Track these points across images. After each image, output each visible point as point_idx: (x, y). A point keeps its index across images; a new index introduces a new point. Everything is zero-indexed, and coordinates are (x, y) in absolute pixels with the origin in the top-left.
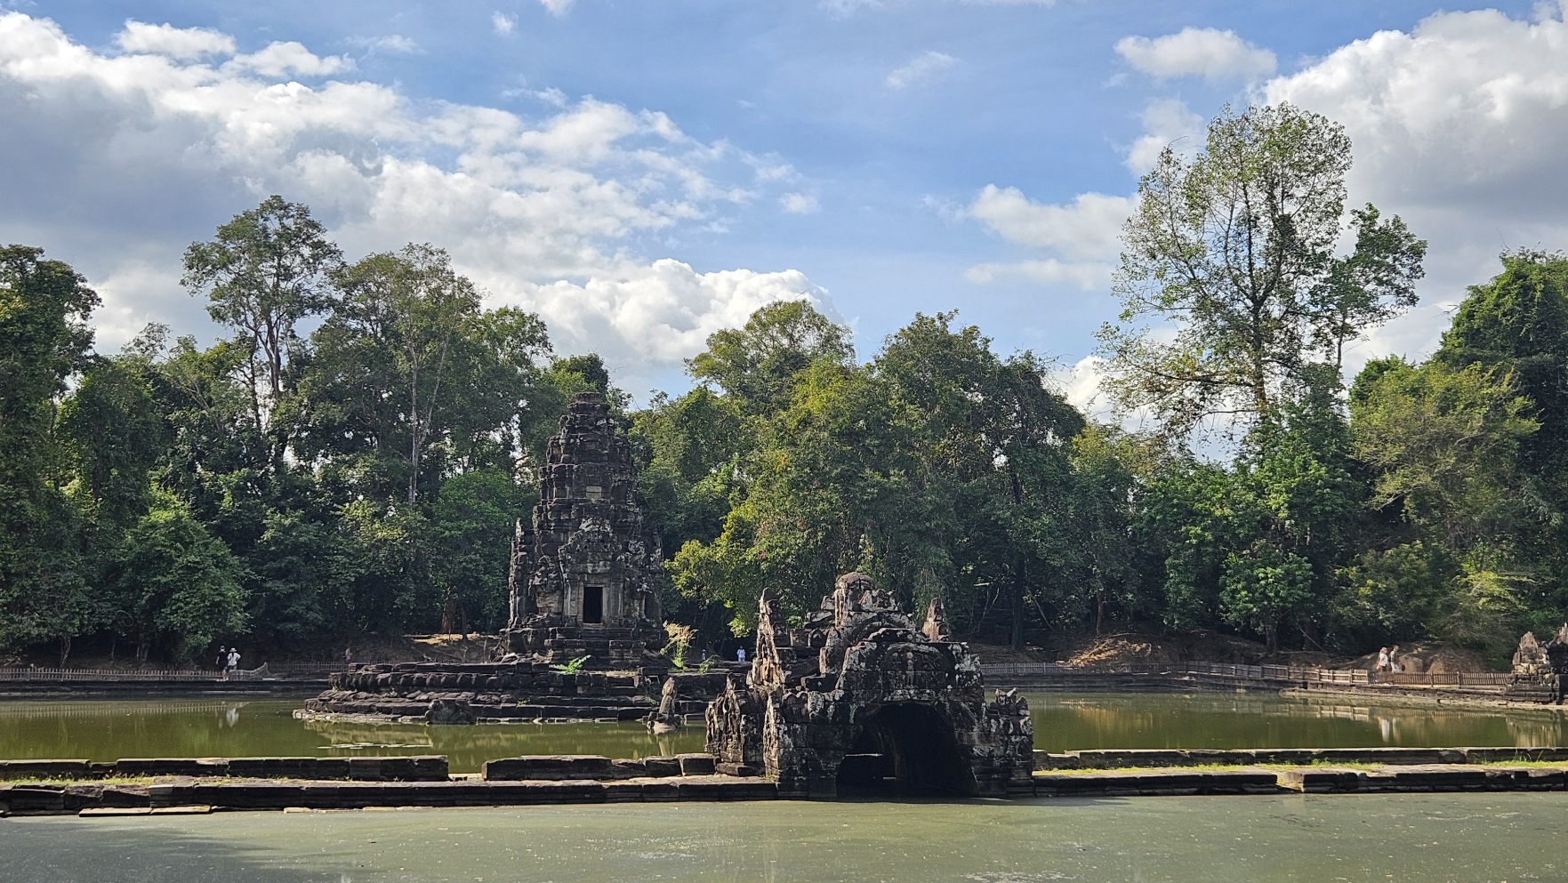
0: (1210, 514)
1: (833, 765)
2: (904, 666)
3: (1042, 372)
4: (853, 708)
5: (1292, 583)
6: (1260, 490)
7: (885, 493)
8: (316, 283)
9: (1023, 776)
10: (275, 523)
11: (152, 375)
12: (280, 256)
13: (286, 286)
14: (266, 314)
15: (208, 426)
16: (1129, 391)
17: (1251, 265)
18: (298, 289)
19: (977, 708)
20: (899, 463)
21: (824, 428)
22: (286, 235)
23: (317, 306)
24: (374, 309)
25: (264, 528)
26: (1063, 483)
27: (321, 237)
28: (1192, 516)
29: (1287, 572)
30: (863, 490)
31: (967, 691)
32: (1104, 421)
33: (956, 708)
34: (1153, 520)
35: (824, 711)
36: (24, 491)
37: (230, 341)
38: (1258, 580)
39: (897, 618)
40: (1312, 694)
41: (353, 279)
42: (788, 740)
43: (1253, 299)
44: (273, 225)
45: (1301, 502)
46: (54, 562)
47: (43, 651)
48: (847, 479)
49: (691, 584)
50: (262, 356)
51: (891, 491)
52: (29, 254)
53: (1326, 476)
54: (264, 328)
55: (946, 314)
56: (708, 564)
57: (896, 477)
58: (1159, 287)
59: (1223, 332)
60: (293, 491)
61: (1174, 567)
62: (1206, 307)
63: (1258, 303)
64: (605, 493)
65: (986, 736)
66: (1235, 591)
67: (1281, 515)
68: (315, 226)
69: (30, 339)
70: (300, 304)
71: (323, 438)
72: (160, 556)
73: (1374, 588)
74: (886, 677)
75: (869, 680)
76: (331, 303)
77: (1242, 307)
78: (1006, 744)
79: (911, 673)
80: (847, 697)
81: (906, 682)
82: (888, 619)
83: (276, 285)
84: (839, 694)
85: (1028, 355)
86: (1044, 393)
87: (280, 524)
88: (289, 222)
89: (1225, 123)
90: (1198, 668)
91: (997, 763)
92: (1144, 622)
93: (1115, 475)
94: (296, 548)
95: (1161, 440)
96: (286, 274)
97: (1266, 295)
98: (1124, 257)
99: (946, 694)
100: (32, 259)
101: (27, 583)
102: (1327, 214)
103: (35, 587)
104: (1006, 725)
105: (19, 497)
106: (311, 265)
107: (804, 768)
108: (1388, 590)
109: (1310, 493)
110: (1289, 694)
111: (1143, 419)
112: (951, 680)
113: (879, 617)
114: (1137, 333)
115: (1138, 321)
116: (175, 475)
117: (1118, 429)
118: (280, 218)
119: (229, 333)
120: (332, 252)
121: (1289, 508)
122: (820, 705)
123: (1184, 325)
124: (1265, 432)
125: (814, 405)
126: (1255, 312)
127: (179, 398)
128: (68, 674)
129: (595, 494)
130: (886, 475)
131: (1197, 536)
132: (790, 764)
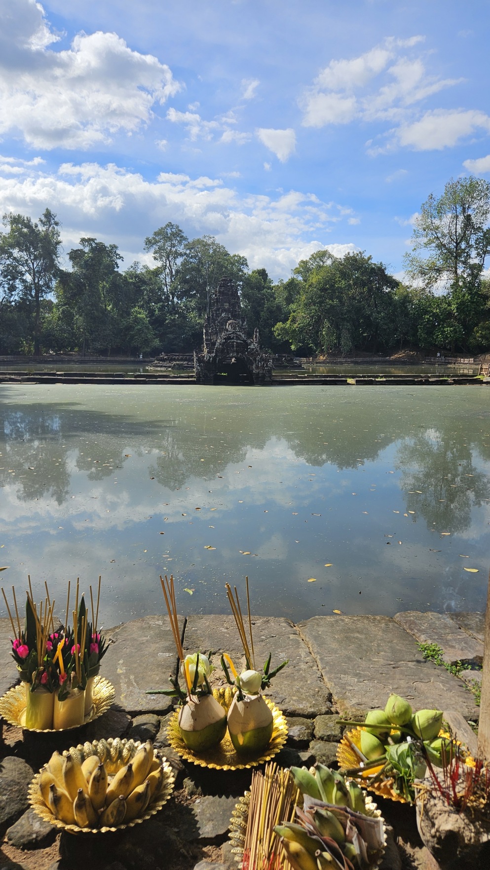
0: (432, 311)
1: (212, 375)
2: (233, 347)
3: (385, 269)
4: (218, 359)
5: (456, 333)
6: (449, 304)
7: (332, 307)
8: (181, 249)
9: (269, 379)
10: (169, 318)
11: (137, 276)
12: (172, 240)
13: (174, 249)
14: (168, 258)
15: (152, 291)
16: (414, 274)
17: (456, 232)
18: (176, 250)
19: (255, 359)
20: (337, 298)
21: (315, 287)
22: (173, 234)
23: (181, 255)
24: (197, 256)
25: (166, 320)
26: (389, 303)
27: (183, 234)
28: (426, 312)
29: (455, 329)
30: (326, 306)
31: (252, 354)
32: (407, 284)
33: (248, 359)
34: (415, 314)
35: (209, 360)
36: (94, 308)
37: (159, 266)
38: (445, 332)
39: (238, 333)
40: (456, 366)
41: (190, 247)
42: (199, 368)
43: (456, 243)
44: (169, 231)
45: (461, 307)
46: (104, 328)
47: (103, 352)
48: (321, 303)
49: (279, 335)
50: (167, 270)
51: (334, 306)
52: (93, 240)
53: (469, 299)
54: (168, 262)
55: (362, 252)
56: (283, 329)
57: (336, 302)
58: (425, 240)
59: (445, 254)
60: (174, 309)
61: (420, 328)
62: (441, 246)
63: (457, 244)
64: (229, 305)
65: (257, 367)
66: (438, 335)
67: (454, 311)
68: (181, 231)
69: (94, 265)
70: (177, 255)
71: (185, 294)
72: (131, 327)
73: (481, 333)
74: (227, 350)
75: (222, 351)
76: (185, 254)
77: (452, 246)
78: (263, 370)
79: (235, 349)
80: (216, 355)
81: (233, 352)
82: (236, 334)
83: (171, 249)
84: (213, 355)
85: (381, 263)
86: (386, 276)
87: (171, 318)
88: (173, 230)
89: (451, 184)
90: (428, 359)
91: (260, 375)
92: (415, 346)
93: (406, 299)
94: (175, 325)
95: (424, 289)
96: (173, 246)
97: (460, 242)
98: (415, 231)
99: (245, 355)
100: (94, 242)
101: (97, 333)
102: (483, 214)
103: (99, 335)
104: (264, 364)
105: (93, 310)
106: (180, 242)
107: (203, 376)
108: (485, 334)
109: (464, 304)
110: (449, 366)
111: (418, 283)
112: (247, 351)
113: (233, 333)
114: (416, 255)
115: (418, 251)
116: (143, 305)
117: (411, 286)
118: (171, 229)
119: (159, 264)
120: (186, 239)
121: (457, 309)
122: (208, 358)
123: (432, 252)
124: (455, 286)
125: (314, 281)
126: (456, 247)
127: (143, 282)
128: (109, 358)
129: (227, 306)
130: (333, 301)
131: (427, 318)
132: (199, 375)
